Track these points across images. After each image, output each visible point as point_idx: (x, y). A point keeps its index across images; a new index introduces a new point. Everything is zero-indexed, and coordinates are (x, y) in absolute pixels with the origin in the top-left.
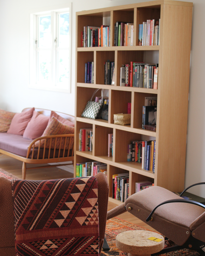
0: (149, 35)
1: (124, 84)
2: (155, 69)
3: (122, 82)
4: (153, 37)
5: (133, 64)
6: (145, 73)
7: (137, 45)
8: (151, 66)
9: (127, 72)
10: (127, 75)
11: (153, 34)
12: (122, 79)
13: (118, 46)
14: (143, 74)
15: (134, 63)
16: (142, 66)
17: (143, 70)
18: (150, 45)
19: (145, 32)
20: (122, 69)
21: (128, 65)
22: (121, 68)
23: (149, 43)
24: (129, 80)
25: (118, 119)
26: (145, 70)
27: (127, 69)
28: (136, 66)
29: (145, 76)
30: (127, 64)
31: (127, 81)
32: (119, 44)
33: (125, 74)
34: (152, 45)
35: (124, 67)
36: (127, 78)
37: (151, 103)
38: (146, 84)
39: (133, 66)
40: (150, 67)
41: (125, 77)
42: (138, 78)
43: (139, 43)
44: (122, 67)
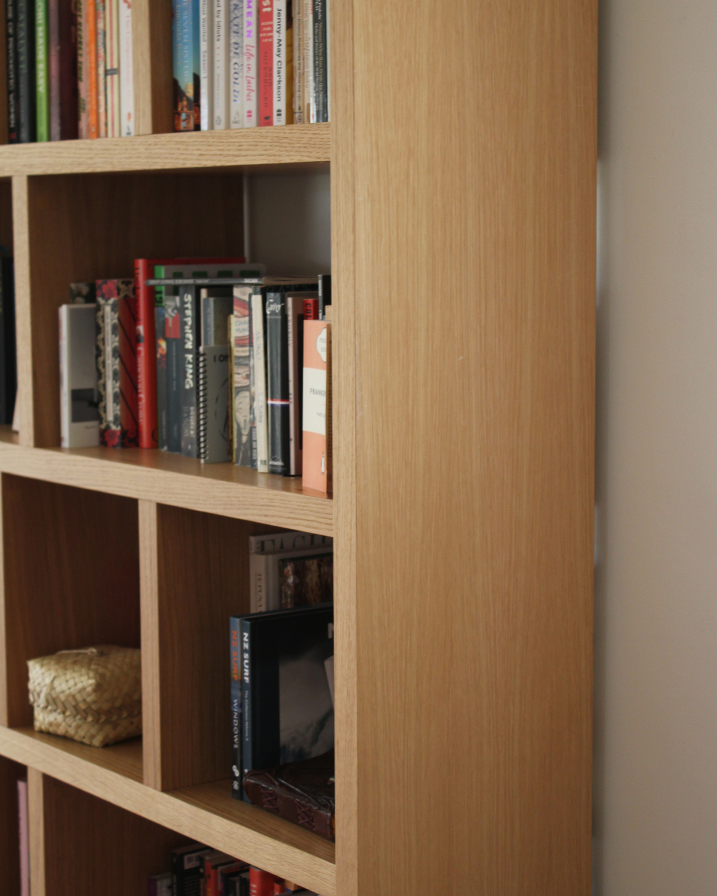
0: (250, 41)
1: (90, 429)
2: (308, 324)
3: (76, 417)
4: (279, 60)
5: (150, 274)
6: (238, 352)
7: (158, 128)
8: (283, 291)
9: (111, 342)
10: (111, 364)
11: (279, 35)
12: (76, 395)
13: (33, 138)
14: (225, 357)
15: (161, 271)
16: (213, 290)
17: (223, 328)
18: (265, 119)
19: (221, 19)
20: (74, 316)
21: (114, 283)
22: (64, 311)
23: (252, 105)
24: (128, 397)
25: (53, 702)
26: (237, 326)
27: (110, 317)
28: (175, 291)
29: (238, 379)
30: (108, 276)
31: (112, 410)
32: (42, 128)
33: (99, 352)
34: (279, 121)
35: (91, 297)
36: (111, 387)
37: (300, 586)
38: (251, 439)
39: (152, 292)
40: (274, 307)
41: (100, 375)
42: (189, 383)
43: (176, 114)
44: (70, 299)
